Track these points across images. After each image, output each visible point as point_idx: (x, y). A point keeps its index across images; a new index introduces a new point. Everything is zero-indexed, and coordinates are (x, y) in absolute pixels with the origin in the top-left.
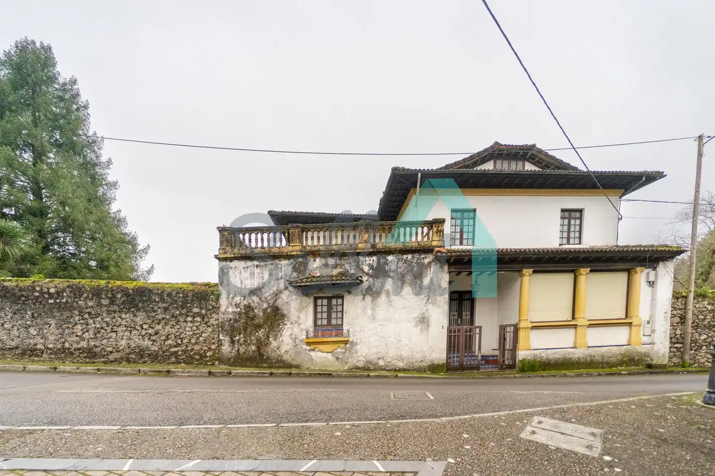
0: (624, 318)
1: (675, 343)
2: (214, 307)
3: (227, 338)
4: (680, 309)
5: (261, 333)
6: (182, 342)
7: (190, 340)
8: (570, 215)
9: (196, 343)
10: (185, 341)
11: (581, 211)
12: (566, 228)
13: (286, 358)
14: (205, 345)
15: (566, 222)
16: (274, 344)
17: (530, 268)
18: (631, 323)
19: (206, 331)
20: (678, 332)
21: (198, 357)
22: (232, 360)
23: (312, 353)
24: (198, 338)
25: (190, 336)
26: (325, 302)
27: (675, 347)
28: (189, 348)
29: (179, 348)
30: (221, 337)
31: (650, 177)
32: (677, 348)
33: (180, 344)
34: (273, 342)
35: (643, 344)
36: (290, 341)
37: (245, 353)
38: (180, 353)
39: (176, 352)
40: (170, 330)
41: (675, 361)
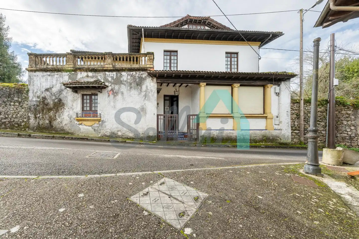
0: (263, 113)
1: (294, 130)
2: (25, 98)
3: (33, 116)
4: (296, 110)
5: (52, 113)
6: (8, 117)
7: (13, 115)
8: (231, 56)
9: (16, 118)
10: (10, 116)
11: (237, 53)
12: (229, 63)
13: (66, 128)
14: (20, 119)
15: (229, 59)
16: (59, 120)
17: (204, 82)
18: (267, 117)
19: (21, 111)
20: (296, 123)
21: (16, 125)
22: (35, 128)
23: (80, 126)
24: (17, 115)
25: (12, 113)
26: (88, 97)
27: (295, 133)
28: (12, 120)
29: (7, 120)
30: (29, 115)
31: (275, 36)
32: (296, 133)
33: (7, 118)
34: (58, 119)
35: (275, 130)
36: (68, 119)
37: (42, 124)
38: (7, 123)
39: (5, 122)
40: (2, 109)
41: (295, 141)
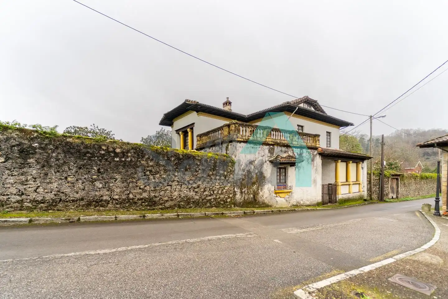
0: (356, 181)
2: (231, 171)
3: (239, 190)
5: (255, 187)
6: (213, 193)
7: (218, 191)
9: (222, 194)
10: (215, 192)
13: (266, 201)
14: (226, 194)
16: (261, 193)
18: (360, 183)
19: (227, 186)
21: (222, 202)
22: (242, 204)
23: (277, 198)
24: (222, 190)
25: (218, 189)
28: (218, 197)
29: (212, 197)
30: (236, 190)
33: (213, 194)
34: (260, 192)
35: (362, 192)
36: (268, 192)
37: (247, 199)
38: (213, 200)
39: (210, 200)
40: (206, 184)
